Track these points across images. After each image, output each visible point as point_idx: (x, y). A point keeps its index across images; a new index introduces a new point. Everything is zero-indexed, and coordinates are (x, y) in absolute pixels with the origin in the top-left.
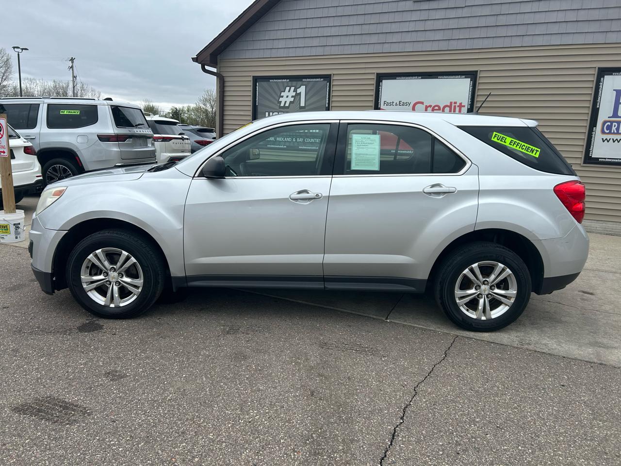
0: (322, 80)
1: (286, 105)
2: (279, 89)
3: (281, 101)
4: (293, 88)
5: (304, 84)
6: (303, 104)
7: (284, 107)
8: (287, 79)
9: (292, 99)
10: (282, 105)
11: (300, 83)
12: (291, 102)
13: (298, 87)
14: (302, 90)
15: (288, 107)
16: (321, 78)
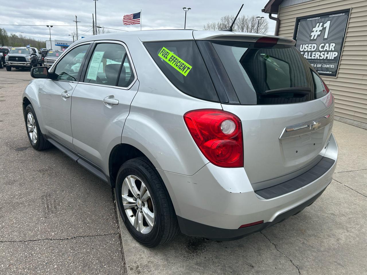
0: (344, 14)
1: (314, 38)
2: (312, 25)
3: (312, 35)
4: (321, 24)
5: (330, 19)
6: (326, 37)
7: (314, 40)
8: (318, 16)
9: (319, 33)
10: (312, 38)
11: (327, 19)
12: (318, 36)
13: (325, 23)
14: (327, 25)
15: (315, 40)
16: (343, 13)
